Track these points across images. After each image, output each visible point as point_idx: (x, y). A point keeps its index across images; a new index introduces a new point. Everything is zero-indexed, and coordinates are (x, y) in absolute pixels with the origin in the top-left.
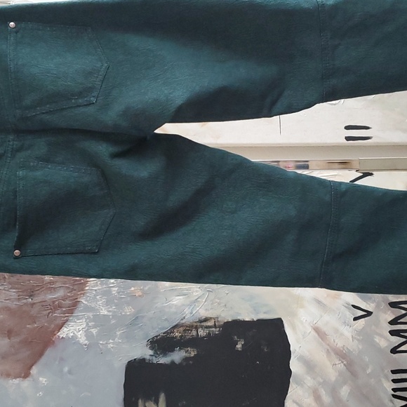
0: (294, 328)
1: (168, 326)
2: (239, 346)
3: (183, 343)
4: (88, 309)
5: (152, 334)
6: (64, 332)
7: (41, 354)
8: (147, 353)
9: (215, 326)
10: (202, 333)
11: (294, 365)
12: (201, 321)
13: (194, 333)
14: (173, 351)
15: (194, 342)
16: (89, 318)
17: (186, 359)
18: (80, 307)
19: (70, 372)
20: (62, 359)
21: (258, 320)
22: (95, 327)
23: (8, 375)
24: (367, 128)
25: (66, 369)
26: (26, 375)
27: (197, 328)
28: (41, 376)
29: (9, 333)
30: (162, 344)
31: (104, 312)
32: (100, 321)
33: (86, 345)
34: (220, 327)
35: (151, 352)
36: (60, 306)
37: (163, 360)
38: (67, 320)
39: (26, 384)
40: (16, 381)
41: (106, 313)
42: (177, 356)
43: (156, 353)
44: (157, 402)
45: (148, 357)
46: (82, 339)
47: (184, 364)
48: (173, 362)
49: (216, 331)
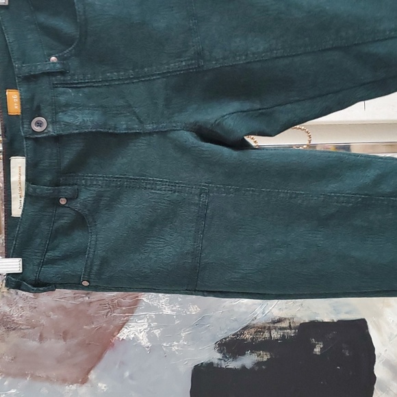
0: (379, 329)
1: (237, 327)
2: (317, 350)
3: (254, 346)
4: (149, 308)
5: (221, 335)
6: (124, 334)
7: (99, 358)
8: (214, 356)
9: (290, 328)
10: (275, 335)
11: (379, 370)
12: (274, 322)
13: (267, 335)
14: (243, 354)
15: (267, 345)
16: (151, 317)
17: (258, 364)
18: (142, 306)
19: (131, 377)
20: (122, 363)
21: (339, 321)
22: (157, 327)
23: (64, 381)
25: (127, 374)
26: (84, 380)
27: (269, 329)
28: (100, 381)
29: (65, 335)
30: (232, 346)
31: (167, 311)
32: (162, 321)
33: (148, 347)
34: (295, 329)
35: (219, 356)
36: (119, 305)
37: (233, 364)
38: (127, 321)
39: (83, 390)
40: (74, 387)
41: (169, 312)
42: (248, 360)
43: (224, 356)
45: (216, 361)
46: (144, 341)
47: (257, 368)
48: (244, 367)
49: (292, 333)
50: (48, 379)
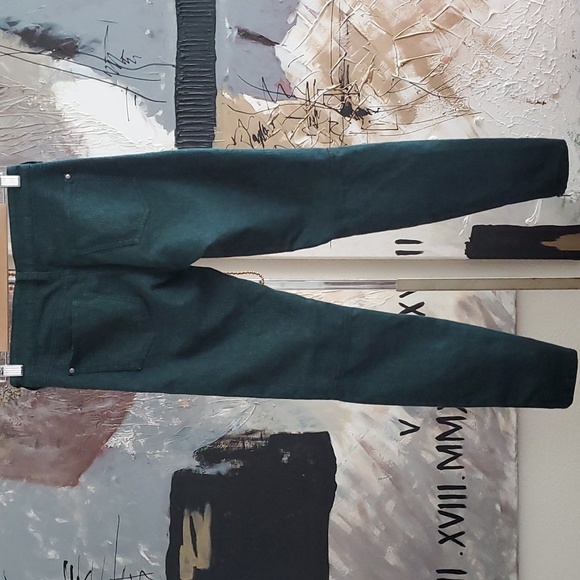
0: (340, 442)
1: (215, 438)
2: (285, 459)
3: (228, 455)
4: (136, 419)
5: (199, 446)
6: (112, 442)
7: (89, 463)
8: (193, 464)
9: (261, 439)
10: (248, 445)
11: (340, 479)
12: (247, 434)
13: (240, 445)
14: (219, 462)
15: (241, 454)
16: (136, 428)
17: (232, 470)
18: (129, 418)
19: (117, 480)
20: (110, 469)
21: (304, 433)
22: (142, 437)
23: (56, 483)
24: (419, 242)
25: (114, 478)
26: (75, 483)
27: (243, 441)
28: (89, 484)
29: (58, 442)
30: (208, 455)
31: (152, 422)
32: (147, 431)
33: (133, 455)
34: (266, 439)
35: (198, 463)
36: (109, 416)
37: (209, 471)
38: (115, 430)
39: (74, 492)
40: (65, 489)
41: (154, 424)
42: (223, 467)
43: (202, 464)
44: (202, 513)
45: (194, 468)
46: (131, 450)
47: (230, 475)
48: (219, 474)
49: (263, 443)
50: (43, 481)
